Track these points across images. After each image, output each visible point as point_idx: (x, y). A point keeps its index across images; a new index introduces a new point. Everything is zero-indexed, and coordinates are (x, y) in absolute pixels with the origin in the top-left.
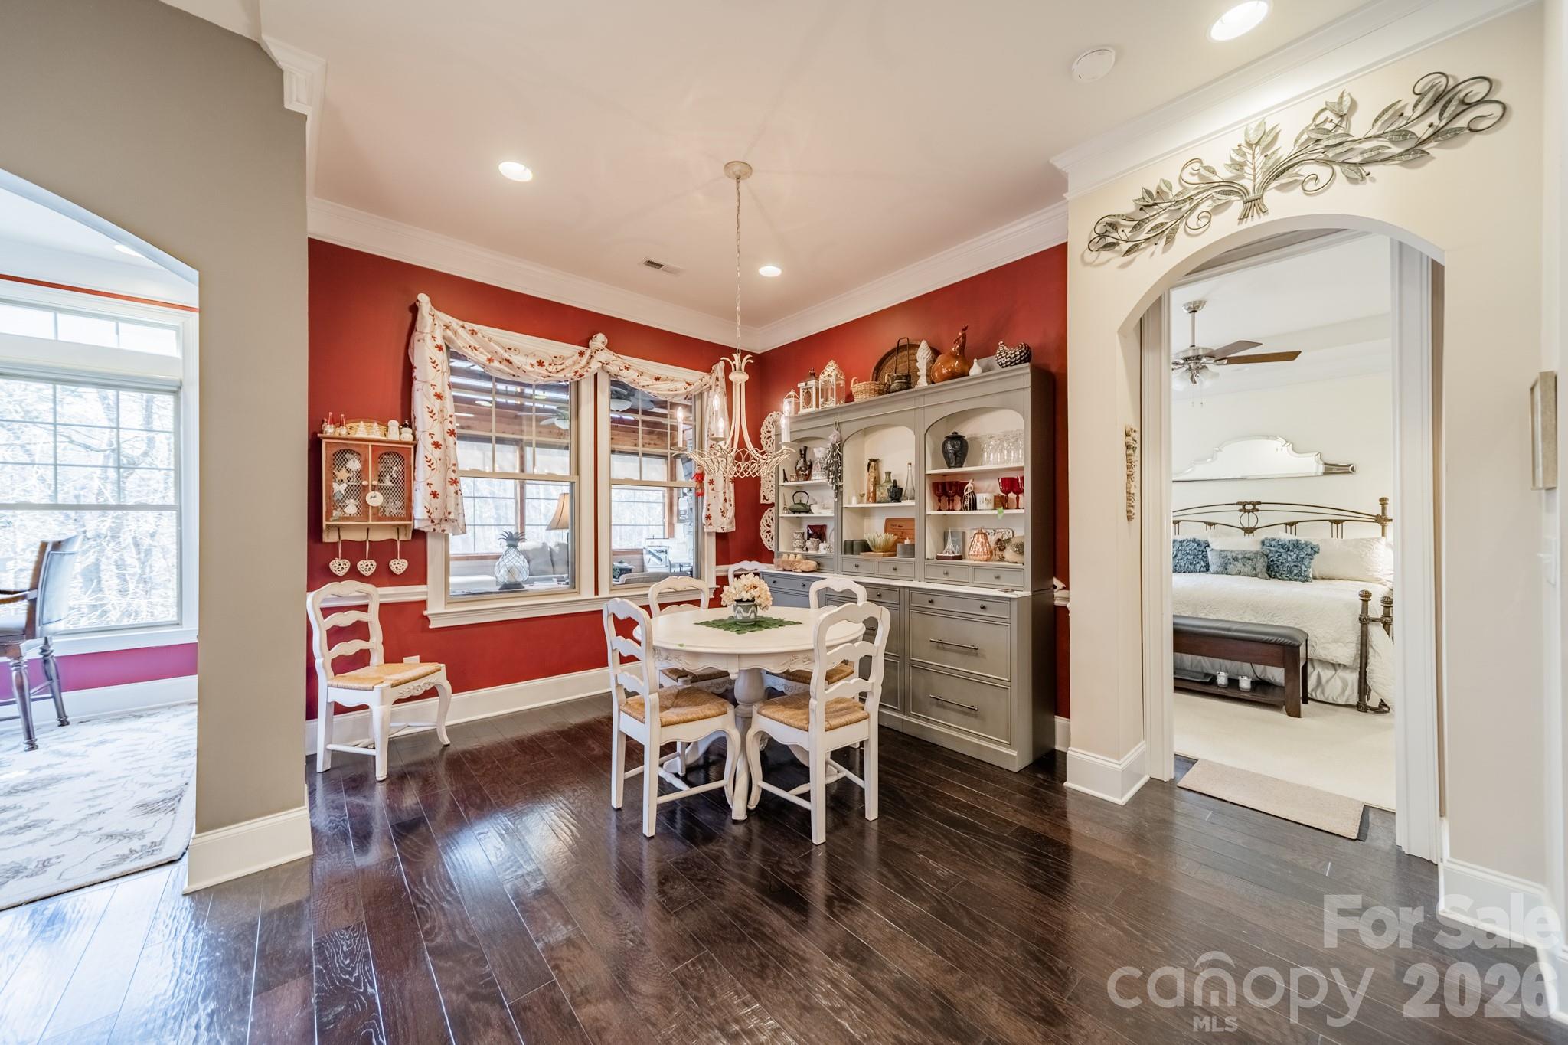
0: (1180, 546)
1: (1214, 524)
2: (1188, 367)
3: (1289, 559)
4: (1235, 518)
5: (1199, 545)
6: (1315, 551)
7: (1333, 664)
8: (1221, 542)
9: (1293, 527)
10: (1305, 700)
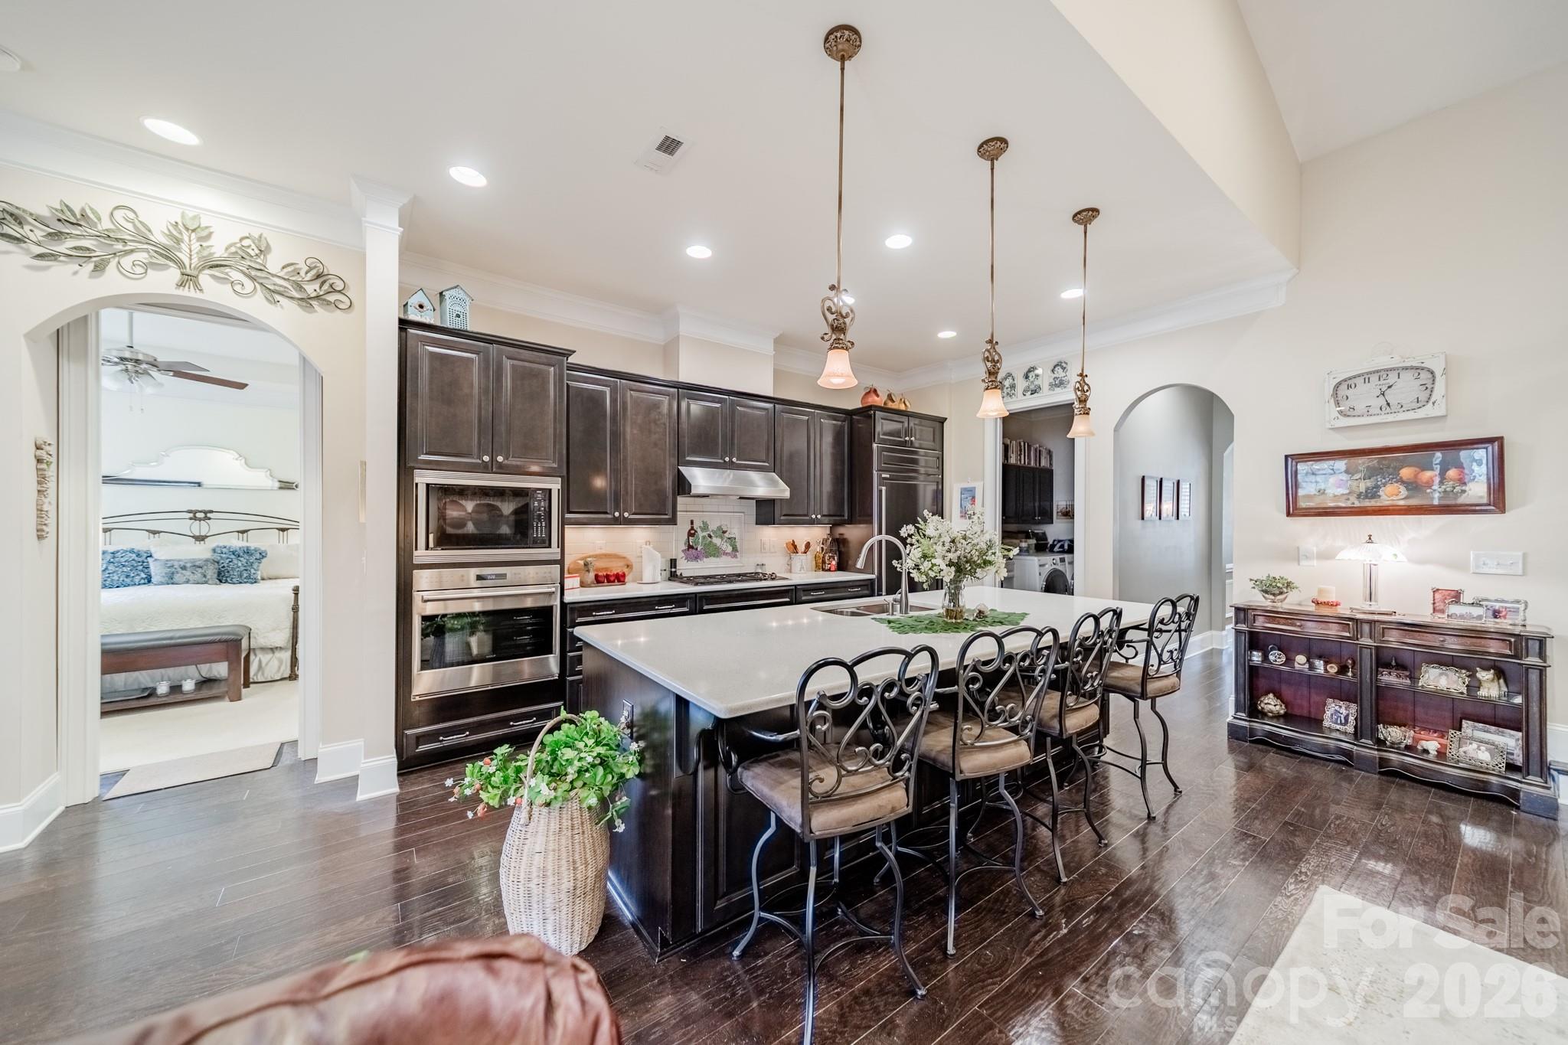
0: (112, 558)
1: (159, 532)
2: (124, 367)
3: (240, 564)
4: (186, 526)
5: (138, 555)
6: (263, 555)
7: (271, 649)
8: (164, 551)
9: (245, 535)
10: (247, 684)
